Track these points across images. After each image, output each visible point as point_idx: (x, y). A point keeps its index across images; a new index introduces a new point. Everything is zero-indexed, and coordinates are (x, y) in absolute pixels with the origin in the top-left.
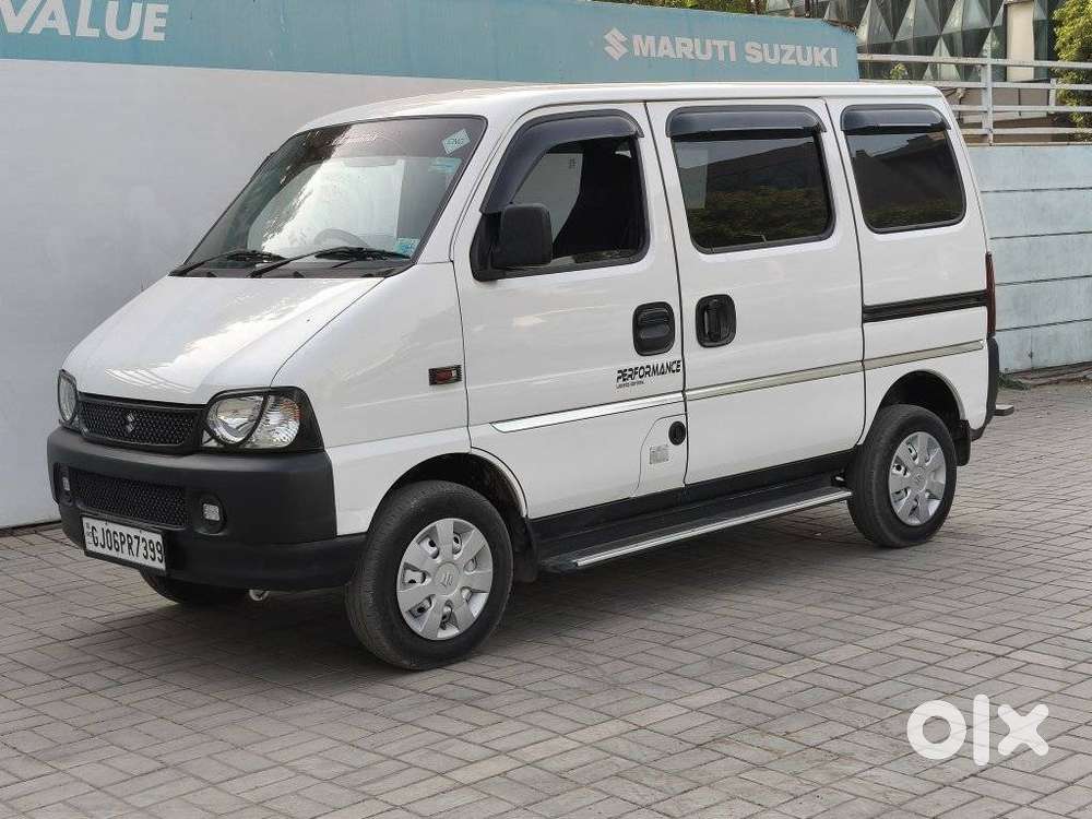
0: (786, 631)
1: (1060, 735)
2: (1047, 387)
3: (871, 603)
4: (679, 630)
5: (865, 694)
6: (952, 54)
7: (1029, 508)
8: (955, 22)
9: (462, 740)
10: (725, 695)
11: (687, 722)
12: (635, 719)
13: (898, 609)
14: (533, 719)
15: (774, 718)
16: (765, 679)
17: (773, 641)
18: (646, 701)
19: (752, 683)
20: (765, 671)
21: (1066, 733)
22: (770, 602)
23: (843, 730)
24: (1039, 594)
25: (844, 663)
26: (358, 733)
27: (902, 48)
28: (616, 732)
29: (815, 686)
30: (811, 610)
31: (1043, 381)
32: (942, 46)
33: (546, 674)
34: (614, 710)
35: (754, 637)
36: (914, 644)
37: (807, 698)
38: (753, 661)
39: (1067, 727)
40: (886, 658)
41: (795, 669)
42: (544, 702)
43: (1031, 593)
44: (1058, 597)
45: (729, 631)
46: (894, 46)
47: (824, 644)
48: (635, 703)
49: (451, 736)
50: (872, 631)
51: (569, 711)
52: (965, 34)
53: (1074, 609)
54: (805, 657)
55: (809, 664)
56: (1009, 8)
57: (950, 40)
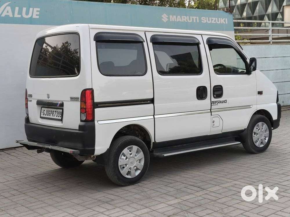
0: (200, 182)
1: (272, 214)
2: (287, 111)
3: (226, 174)
4: (171, 181)
5: (219, 201)
6: (269, 20)
7: (276, 146)
8: (269, 11)
9: (103, 214)
10: (180, 201)
11: (167, 209)
12: (153, 208)
13: (233, 175)
14: (124, 208)
15: (192, 208)
16: (192, 196)
17: (196, 185)
18: (157, 202)
19: (188, 197)
20: (192, 194)
21: (274, 214)
22: (198, 173)
23: (211, 211)
24: (274, 171)
25: (215, 192)
26: (75, 211)
27: (255, 18)
28: (146, 212)
29: (205, 198)
30: (209, 176)
31: (287, 109)
32: (266, 18)
33: (130, 194)
34: (147, 205)
35: (191, 184)
36: (236, 186)
37: (202, 202)
38: (189, 191)
39: (274, 211)
40: (227, 190)
41: (201, 193)
42: (128, 202)
43: (272, 171)
44: (279, 172)
45: (185, 182)
46: (253, 18)
47: (210, 186)
48: (153, 203)
49: (100, 213)
50: (225, 182)
51: (135, 205)
52: (272, 14)
53: (283, 176)
54: (204, 189)
55: (205, 192)
56: (284, 7)
57: (268, 16)
